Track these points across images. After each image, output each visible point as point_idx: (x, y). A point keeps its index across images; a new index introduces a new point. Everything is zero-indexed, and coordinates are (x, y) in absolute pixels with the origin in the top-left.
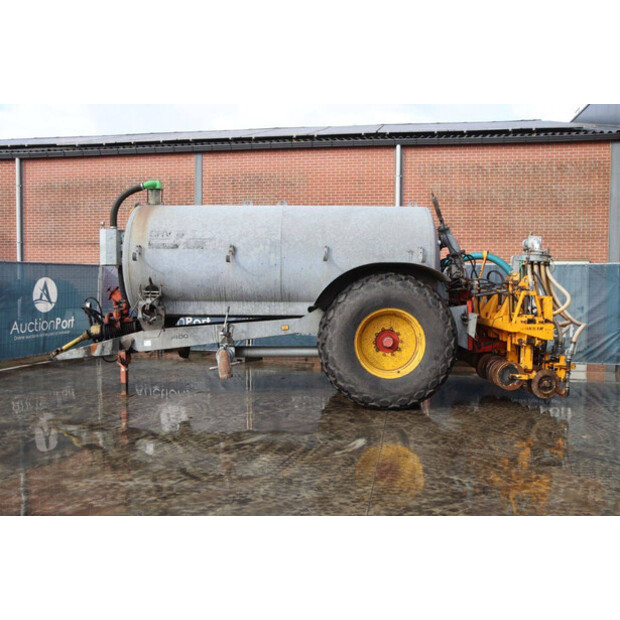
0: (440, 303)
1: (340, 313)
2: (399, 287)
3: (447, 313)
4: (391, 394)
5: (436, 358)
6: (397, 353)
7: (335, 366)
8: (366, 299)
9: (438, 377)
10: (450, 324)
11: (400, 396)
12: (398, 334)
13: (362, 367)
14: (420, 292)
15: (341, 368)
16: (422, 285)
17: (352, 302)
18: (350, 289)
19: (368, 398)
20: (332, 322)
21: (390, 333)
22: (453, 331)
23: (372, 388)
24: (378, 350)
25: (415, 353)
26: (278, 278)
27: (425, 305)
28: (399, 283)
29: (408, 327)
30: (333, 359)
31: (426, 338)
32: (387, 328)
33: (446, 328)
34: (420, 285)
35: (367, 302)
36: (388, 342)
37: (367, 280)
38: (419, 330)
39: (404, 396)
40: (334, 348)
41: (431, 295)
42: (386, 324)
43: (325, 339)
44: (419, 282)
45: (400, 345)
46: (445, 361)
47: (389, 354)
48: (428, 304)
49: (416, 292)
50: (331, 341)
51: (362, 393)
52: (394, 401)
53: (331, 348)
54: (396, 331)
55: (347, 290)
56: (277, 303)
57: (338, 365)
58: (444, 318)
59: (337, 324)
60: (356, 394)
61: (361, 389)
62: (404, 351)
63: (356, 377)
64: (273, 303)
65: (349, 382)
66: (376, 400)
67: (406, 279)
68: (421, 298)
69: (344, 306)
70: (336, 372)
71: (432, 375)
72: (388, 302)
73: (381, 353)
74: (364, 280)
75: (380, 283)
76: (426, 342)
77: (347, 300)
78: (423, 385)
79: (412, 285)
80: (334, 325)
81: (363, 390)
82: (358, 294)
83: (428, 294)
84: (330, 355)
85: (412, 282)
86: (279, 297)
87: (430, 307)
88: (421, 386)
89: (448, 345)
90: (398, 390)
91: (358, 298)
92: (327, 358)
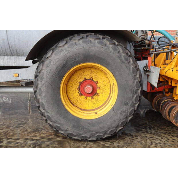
0: (131, 59)
1: (47, 67)
2: (97, 45)
3: (136, 67)
4: (90, 131)
5: (126, 104)
6: (95, 97)
7: (44, 110)
8: (68, 55)
9: (127, 118)
10: (138, 76)
11: (97, 133)
12: (97, 83)
13: (66, 109)
14: (115, 49)
15: (50, 111)
16: (117, 43)
17: (57, 57)
18: (57, 46)
19: (72, 134)
20: (41, 74)
21: (90, 81)
22: (140, 82)
23: (74, 126)
24: (81, 95)
25: (109, 98)
26: (6, 38)
27: (119, 61)
28: (96, 41)
29: (104, 77)
30: (43, 104)
31: (119, 87)
32: (88, 78)
33: (135, 79)
34: (114, 44)
35: (70, 57)
36: (88, 89)
37: (71, 39)
38: (113, 81)
39: (100, 133)
40: (43, 95)
41: (124, 52)
42: (87, 75)
43: (37, 87)
44: (114, 41)
45: (98, 91)
46: (133, 106)
47: (90, 98)
48: (121, 60)
49: (111, 49)
50: (40, 89)
51: (66, 131)
52: (92, 136)
53: (40, 95)
54: (95, 80)
55: (54, 47)
56: (9, 57)
57: (46, 108)
58: (134, 72)
59: (45, 76)
60: (62, 130)
61: (65, 127)
62: (101, 95)
63: (61, 119)
64: (6, 57)
65: (56, 122)
66: (78, 135)
67: (103, 38)
68: (115, 55)
69: (51, 60)
70: (46, 114)
71: (122, 117)
72: (87, 58)
73: (83, 97)
74: (68, 39)
75: (81, 41)
76: (118, 90)
77: (53, 56)
78: (115, 124)
79: (108, 43)
80: (43, 76)
81: (68, 128)
82: (62, 50)
83: (121, 51)
84: (40, 101)
85: (108, 41)
86: (9, 53)
87: (123, 62)
88: (113, 126)
89: (136, 93)
90: (95, 128)
91: (62, 54)
92: (38, 103)
